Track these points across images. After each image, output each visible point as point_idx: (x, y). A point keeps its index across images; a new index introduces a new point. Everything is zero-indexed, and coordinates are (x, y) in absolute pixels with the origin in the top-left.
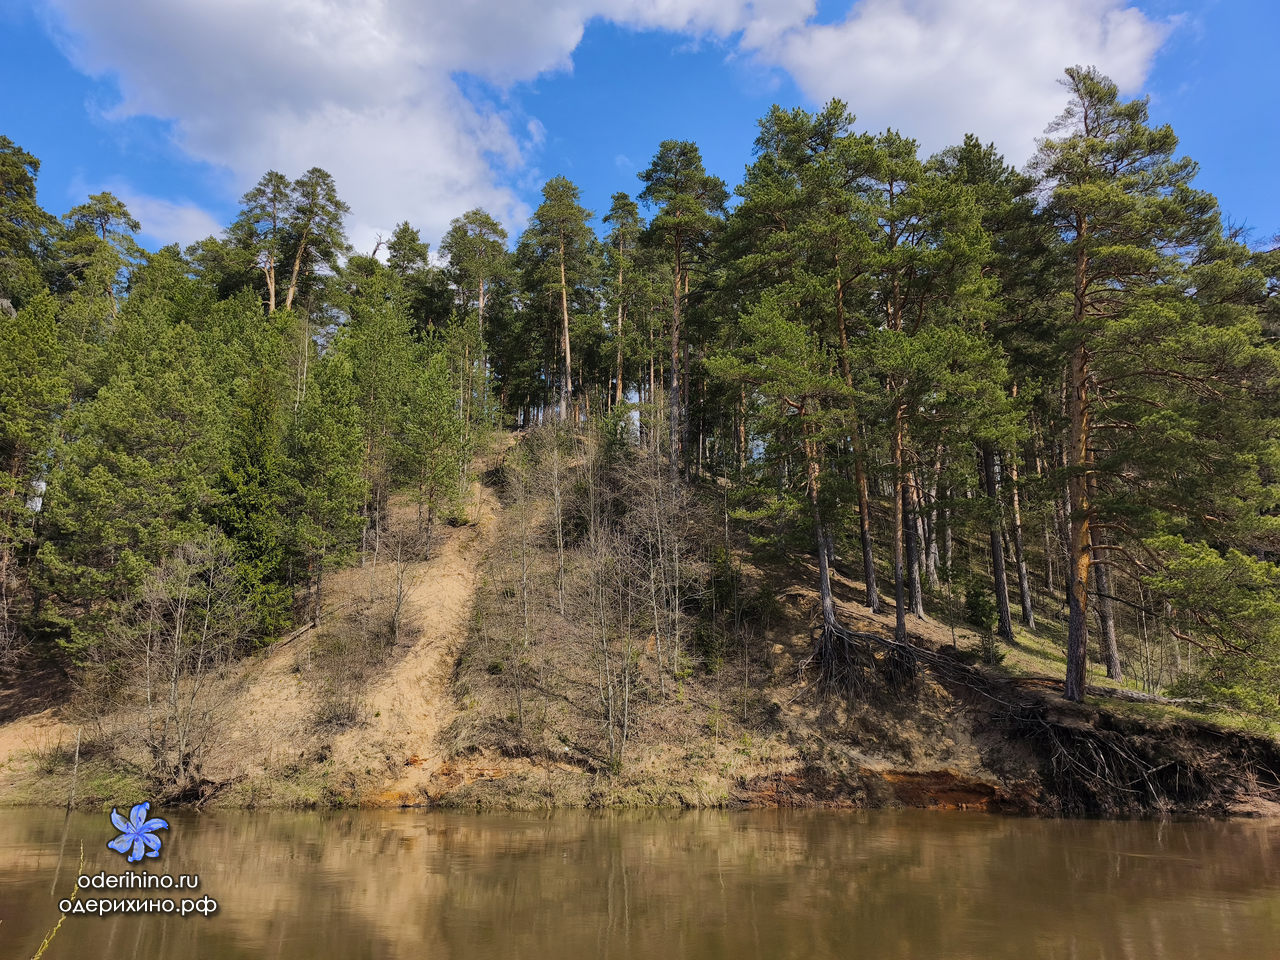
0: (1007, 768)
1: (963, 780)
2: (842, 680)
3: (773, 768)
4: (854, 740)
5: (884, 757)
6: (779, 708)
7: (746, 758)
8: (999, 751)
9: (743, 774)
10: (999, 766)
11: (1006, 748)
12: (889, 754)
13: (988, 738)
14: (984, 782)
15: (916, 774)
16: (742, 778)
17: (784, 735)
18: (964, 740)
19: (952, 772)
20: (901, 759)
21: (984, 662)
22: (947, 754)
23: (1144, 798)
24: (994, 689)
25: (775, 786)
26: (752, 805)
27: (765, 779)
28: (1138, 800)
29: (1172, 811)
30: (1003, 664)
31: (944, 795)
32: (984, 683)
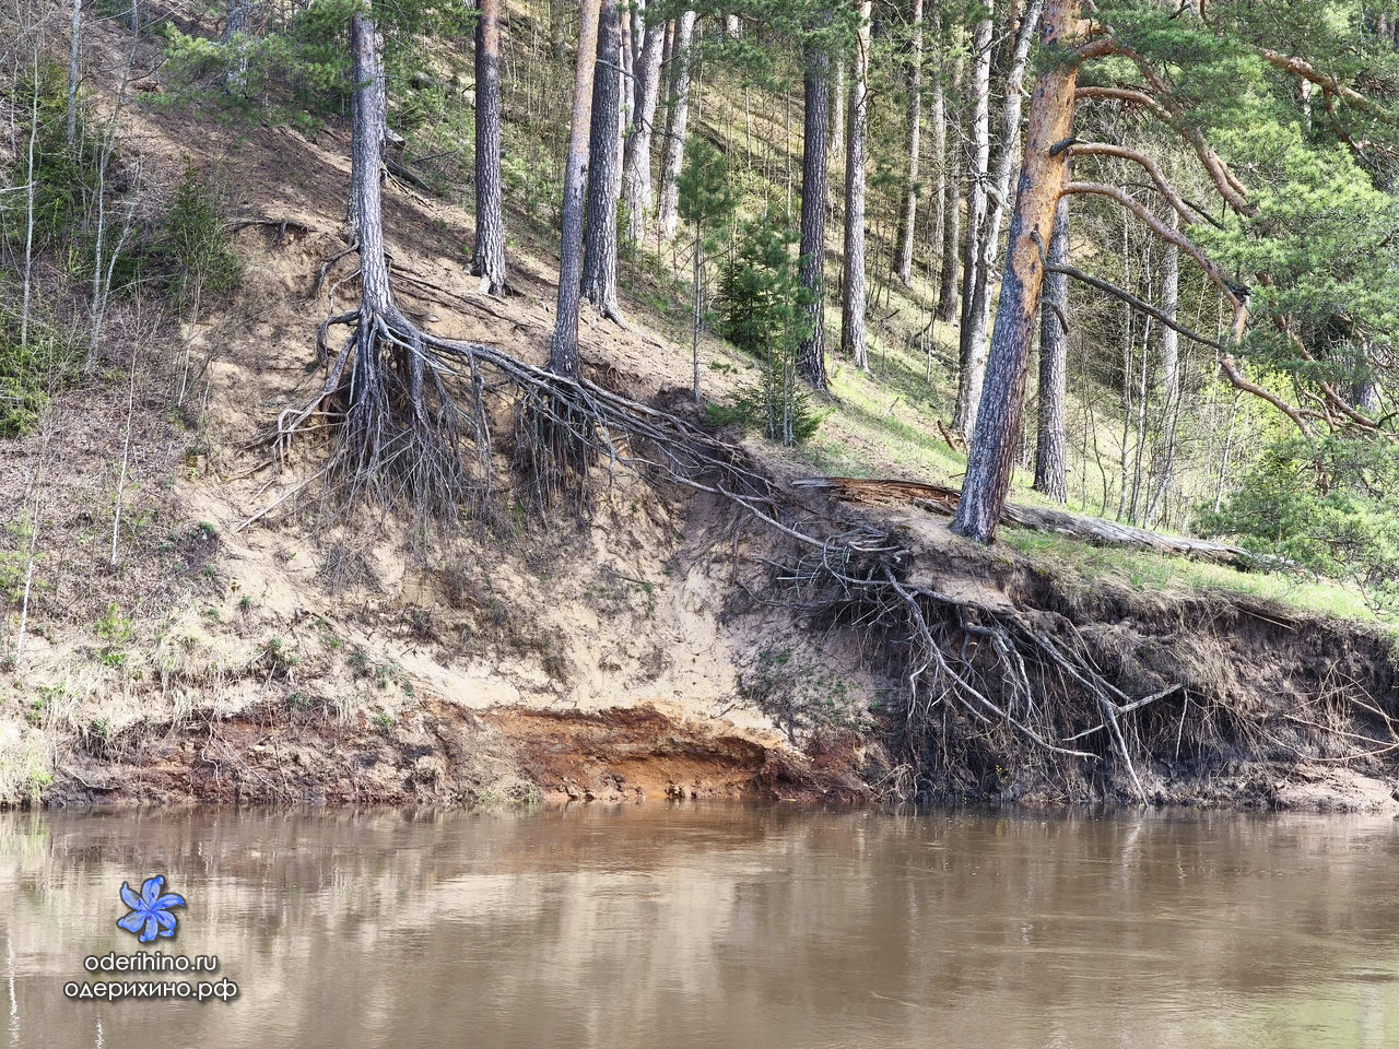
0: (799, 701)
1: (689, 731)
2: (398, 468)
3: (187, 700)
4: (418, 628)
5: (496, 672)
6: (213, 536)
7: (112, 673)
8: (783, 658)
9: (99, 717)
10: (780, 694)
11: (801, 651)
12: (508, 664)
13: (759, 629)
14: (741, 734)
15: (575, 716)
16: (94, 727)
17: (228, 611)
18: (700, 630)
19: (662, 709)
20: (541, 678)
21: (768, 435)
22: (655, 664)
23: (1101, 772)
24: (786, 504)
25: (190, 749)
26: (121, 802)
27: (163, 730)
28: (1088, 776)
29: (1159, 802)
30: (811, 443)
31: (642, 768)
32: (763, 490)
